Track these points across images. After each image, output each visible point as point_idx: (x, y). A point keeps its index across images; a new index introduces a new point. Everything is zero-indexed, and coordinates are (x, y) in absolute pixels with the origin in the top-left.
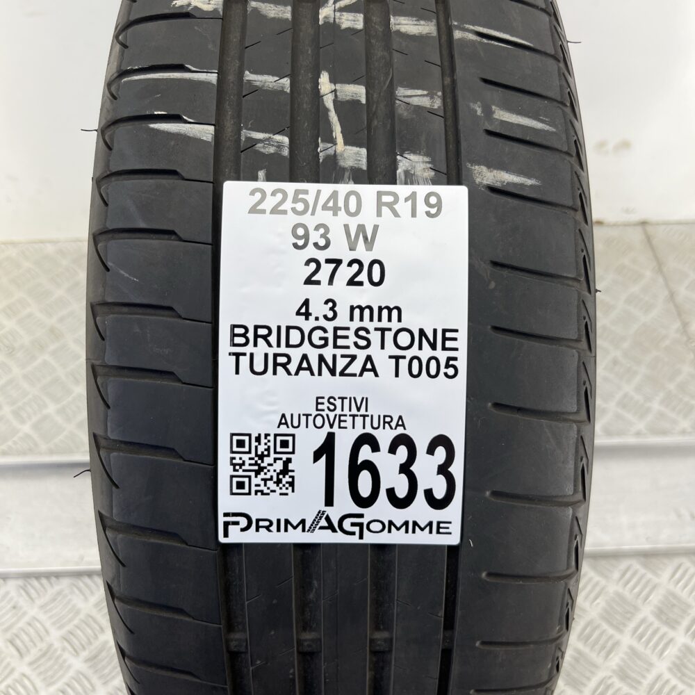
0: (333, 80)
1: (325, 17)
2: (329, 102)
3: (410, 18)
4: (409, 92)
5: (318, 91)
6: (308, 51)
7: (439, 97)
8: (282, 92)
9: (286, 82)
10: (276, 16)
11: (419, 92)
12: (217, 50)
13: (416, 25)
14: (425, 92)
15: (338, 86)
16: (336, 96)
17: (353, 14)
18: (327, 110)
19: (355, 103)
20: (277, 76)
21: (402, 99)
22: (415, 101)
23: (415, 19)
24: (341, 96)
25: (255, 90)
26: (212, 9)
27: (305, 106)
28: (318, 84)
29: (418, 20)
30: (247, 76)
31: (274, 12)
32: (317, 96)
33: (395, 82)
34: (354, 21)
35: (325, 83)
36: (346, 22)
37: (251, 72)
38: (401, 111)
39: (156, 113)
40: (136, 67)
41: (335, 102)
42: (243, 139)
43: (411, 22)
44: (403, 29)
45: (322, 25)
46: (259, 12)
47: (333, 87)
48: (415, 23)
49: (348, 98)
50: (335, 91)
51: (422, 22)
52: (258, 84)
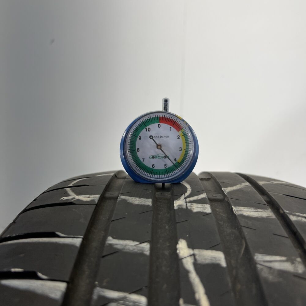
0: (191, 246)
1: (179, 205)
2: (188, 264)
3: (249, 208)
4: (268, 258)
5: (177, 255)
6: (165, 226)
7: (299, 262)
8: (141, 254)
9: (146, 247)
10: (140, 203)
11: (278, 258)
12: (87, 223)
13: (255, 211)
14: (284, 258)
15: (197, 252)
16: (195, 260)
17: (201, 204)
18: (187, 272)
19: (215, 266)
20: (137, 241)
21: (262, 263)
22: (277, 266)
23: (252, 208)
24: (200, 260)
25: (115, 251)
26: (90, 200)
27: (164, 268)
28: (176, 249)
29: (256, 209)
30: (110, 240)
31: (138, 201)
32: (176, 260)
33: (251, 249)
34: (203, 208)
35: (183, 248)
36: (197, 208)
37: (113, 238)
38: (265, 274)
39: (13, 270)
40: (14, 235)
41: (196, 264)
42: (95, 297)
43: (250, 210)
44: (246, 214)
45: (177, 210)
46: (127, 201)
47: (191, 252)
48: (254, 210)
49: (207, 262)
50: (194, 255)
51: (259, 210)
52: (118, 247)
